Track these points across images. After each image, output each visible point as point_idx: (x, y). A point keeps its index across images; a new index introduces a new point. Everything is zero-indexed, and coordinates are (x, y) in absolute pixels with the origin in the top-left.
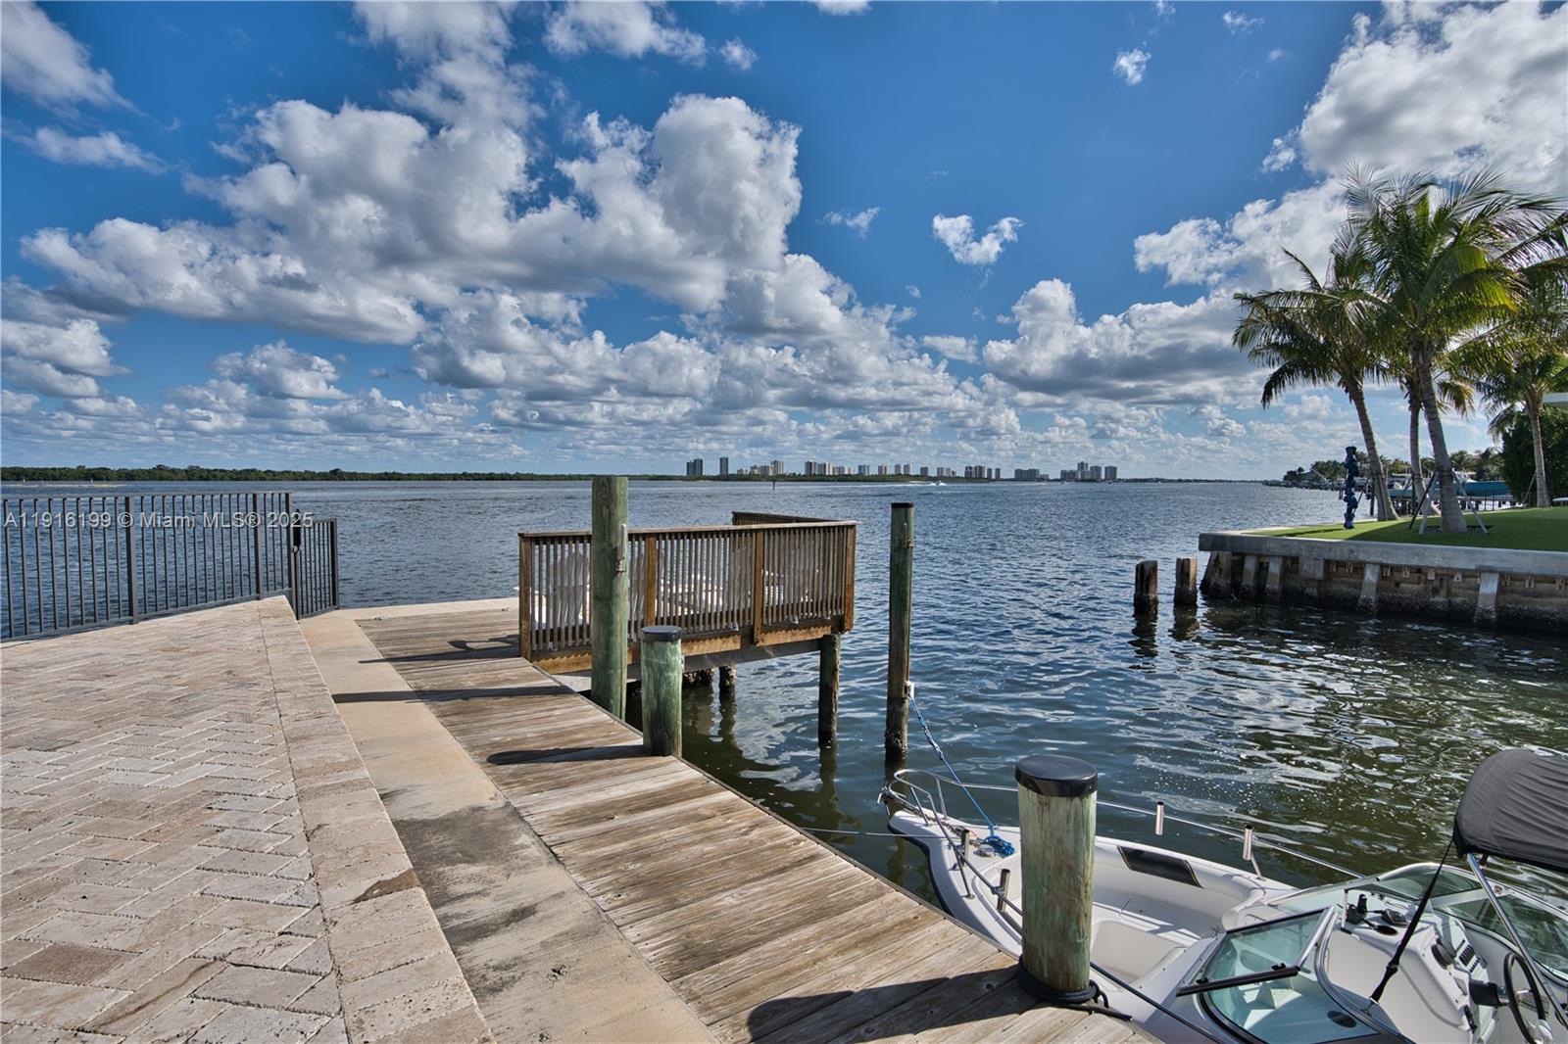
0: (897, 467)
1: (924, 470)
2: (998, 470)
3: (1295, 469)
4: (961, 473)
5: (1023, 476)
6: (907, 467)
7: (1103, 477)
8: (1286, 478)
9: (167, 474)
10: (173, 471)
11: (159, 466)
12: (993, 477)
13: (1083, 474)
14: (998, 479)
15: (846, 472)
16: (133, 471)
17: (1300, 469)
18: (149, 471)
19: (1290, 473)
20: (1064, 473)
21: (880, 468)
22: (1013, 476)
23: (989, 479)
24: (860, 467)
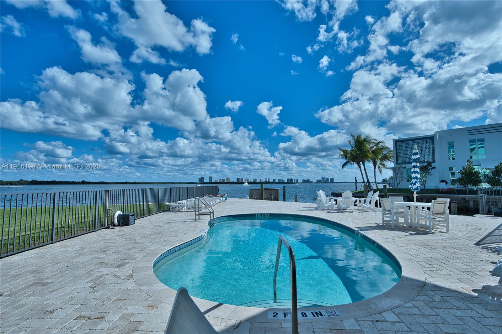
0: (266, 179)
1: (274, 180)
2: (297, 180)
3: (385, 179)
4: (286, 181)
5: (305, 181)
6: (269, 179)
7: (330, 182)
8: (382, 181)
9: (24, 182)
10: (26, 181)
11: (21, 180)
12: (296, 182)
13: (323, 181)
14: (297, 182)
15: (250, 181)
16: (12, 181)
17: (386, 179)
18: (18, 182)
19: (383, 180)
20: (317, 181)
21: (260, 180)
22: (302, 182)
23: (295, 183)
24: (254, 179)
